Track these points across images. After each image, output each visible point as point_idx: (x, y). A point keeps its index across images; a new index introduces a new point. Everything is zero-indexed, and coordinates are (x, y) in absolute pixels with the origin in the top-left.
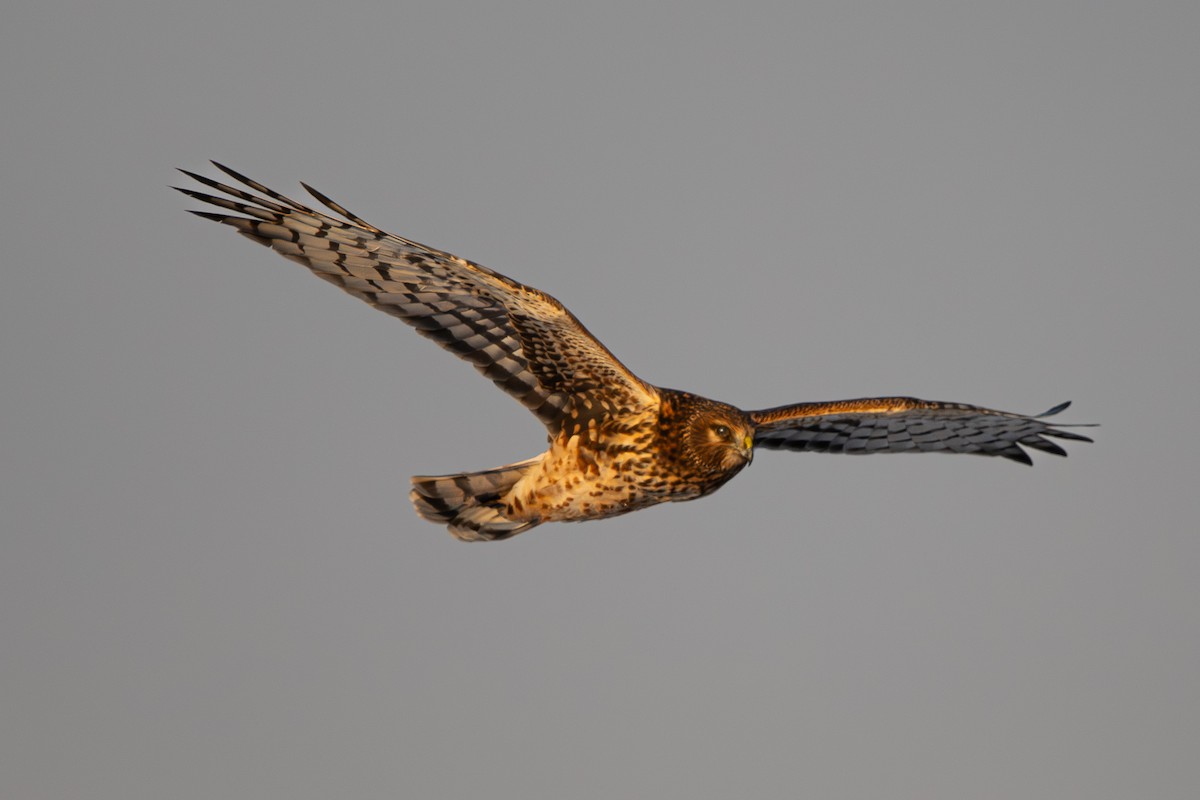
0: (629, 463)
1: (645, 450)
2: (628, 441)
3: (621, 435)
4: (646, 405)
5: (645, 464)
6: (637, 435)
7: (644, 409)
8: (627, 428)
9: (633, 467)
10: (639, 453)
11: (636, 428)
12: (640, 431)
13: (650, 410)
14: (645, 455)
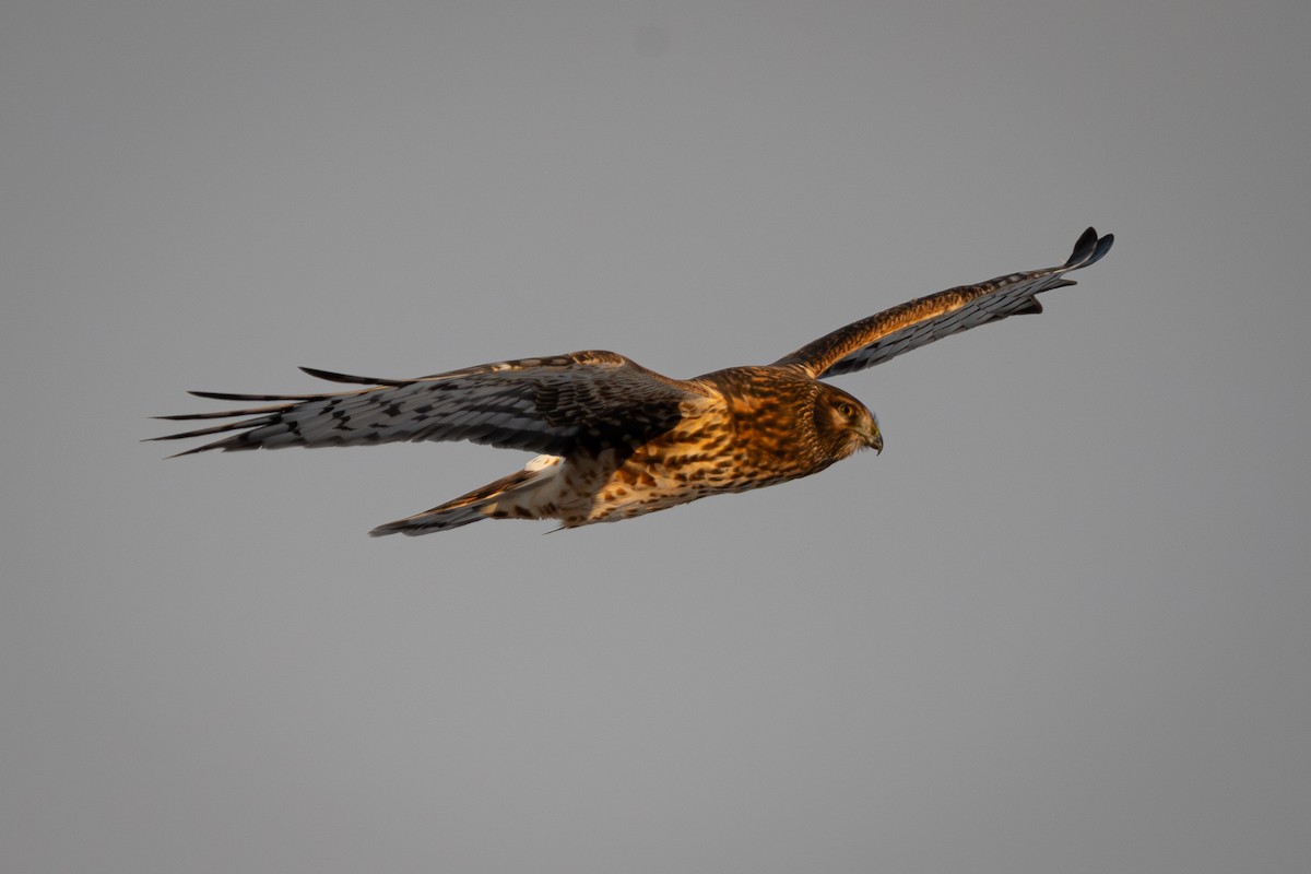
0: (701, 473)
1: (722, 454)
2: (693, 450)
3: (681, 445)
4: (707, 407)
5: (725, 469)
6: (704, 441)
7: (704, 411)
8: (687, 436)
9: (707, 476)
10: (711, 459)
11: (699, 435)
12: (708, 436)
13: (713, 411)
14: (722, 459)
